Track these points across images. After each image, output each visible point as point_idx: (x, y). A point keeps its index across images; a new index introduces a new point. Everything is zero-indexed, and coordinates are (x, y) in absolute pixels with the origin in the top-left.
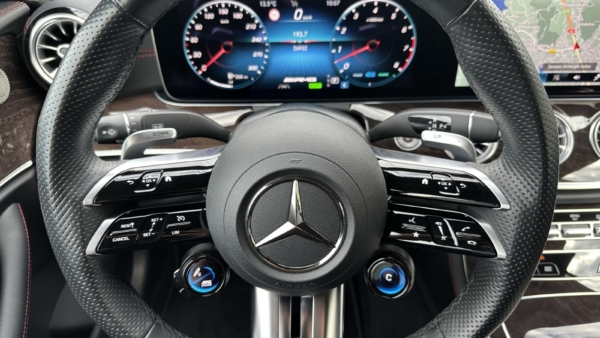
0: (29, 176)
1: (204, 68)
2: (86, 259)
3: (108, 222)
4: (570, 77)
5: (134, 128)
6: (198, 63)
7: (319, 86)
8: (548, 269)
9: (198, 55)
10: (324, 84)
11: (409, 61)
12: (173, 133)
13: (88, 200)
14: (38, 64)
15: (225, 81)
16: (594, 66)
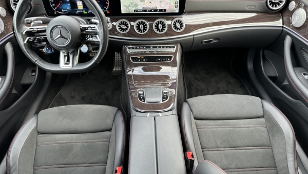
0: (13, 35)
1: (56, 8)
2: (24, 44)
3: (28, 38)
4: (151, 11)
5: (34, 21)
6: (54, 7)
7: (86, 13)
8: (144, 60)
9: (54, 5)
10: (88, 12)
11: (108, 6)
12: (42, 22)
13: (24, 33)
14: (13, 7)
15: (62, 12)
16: (156, 7)
